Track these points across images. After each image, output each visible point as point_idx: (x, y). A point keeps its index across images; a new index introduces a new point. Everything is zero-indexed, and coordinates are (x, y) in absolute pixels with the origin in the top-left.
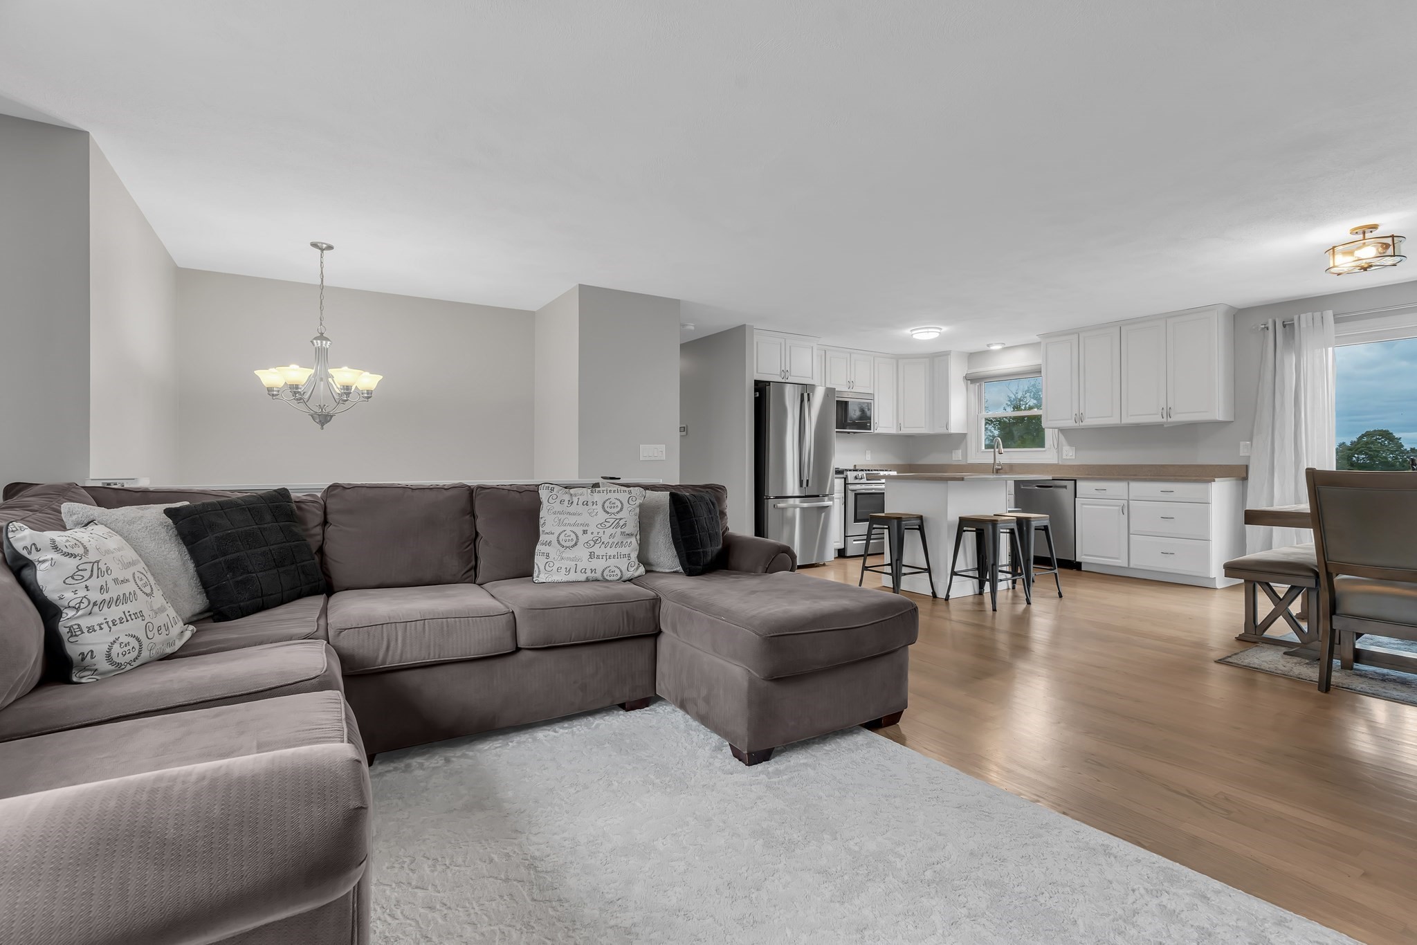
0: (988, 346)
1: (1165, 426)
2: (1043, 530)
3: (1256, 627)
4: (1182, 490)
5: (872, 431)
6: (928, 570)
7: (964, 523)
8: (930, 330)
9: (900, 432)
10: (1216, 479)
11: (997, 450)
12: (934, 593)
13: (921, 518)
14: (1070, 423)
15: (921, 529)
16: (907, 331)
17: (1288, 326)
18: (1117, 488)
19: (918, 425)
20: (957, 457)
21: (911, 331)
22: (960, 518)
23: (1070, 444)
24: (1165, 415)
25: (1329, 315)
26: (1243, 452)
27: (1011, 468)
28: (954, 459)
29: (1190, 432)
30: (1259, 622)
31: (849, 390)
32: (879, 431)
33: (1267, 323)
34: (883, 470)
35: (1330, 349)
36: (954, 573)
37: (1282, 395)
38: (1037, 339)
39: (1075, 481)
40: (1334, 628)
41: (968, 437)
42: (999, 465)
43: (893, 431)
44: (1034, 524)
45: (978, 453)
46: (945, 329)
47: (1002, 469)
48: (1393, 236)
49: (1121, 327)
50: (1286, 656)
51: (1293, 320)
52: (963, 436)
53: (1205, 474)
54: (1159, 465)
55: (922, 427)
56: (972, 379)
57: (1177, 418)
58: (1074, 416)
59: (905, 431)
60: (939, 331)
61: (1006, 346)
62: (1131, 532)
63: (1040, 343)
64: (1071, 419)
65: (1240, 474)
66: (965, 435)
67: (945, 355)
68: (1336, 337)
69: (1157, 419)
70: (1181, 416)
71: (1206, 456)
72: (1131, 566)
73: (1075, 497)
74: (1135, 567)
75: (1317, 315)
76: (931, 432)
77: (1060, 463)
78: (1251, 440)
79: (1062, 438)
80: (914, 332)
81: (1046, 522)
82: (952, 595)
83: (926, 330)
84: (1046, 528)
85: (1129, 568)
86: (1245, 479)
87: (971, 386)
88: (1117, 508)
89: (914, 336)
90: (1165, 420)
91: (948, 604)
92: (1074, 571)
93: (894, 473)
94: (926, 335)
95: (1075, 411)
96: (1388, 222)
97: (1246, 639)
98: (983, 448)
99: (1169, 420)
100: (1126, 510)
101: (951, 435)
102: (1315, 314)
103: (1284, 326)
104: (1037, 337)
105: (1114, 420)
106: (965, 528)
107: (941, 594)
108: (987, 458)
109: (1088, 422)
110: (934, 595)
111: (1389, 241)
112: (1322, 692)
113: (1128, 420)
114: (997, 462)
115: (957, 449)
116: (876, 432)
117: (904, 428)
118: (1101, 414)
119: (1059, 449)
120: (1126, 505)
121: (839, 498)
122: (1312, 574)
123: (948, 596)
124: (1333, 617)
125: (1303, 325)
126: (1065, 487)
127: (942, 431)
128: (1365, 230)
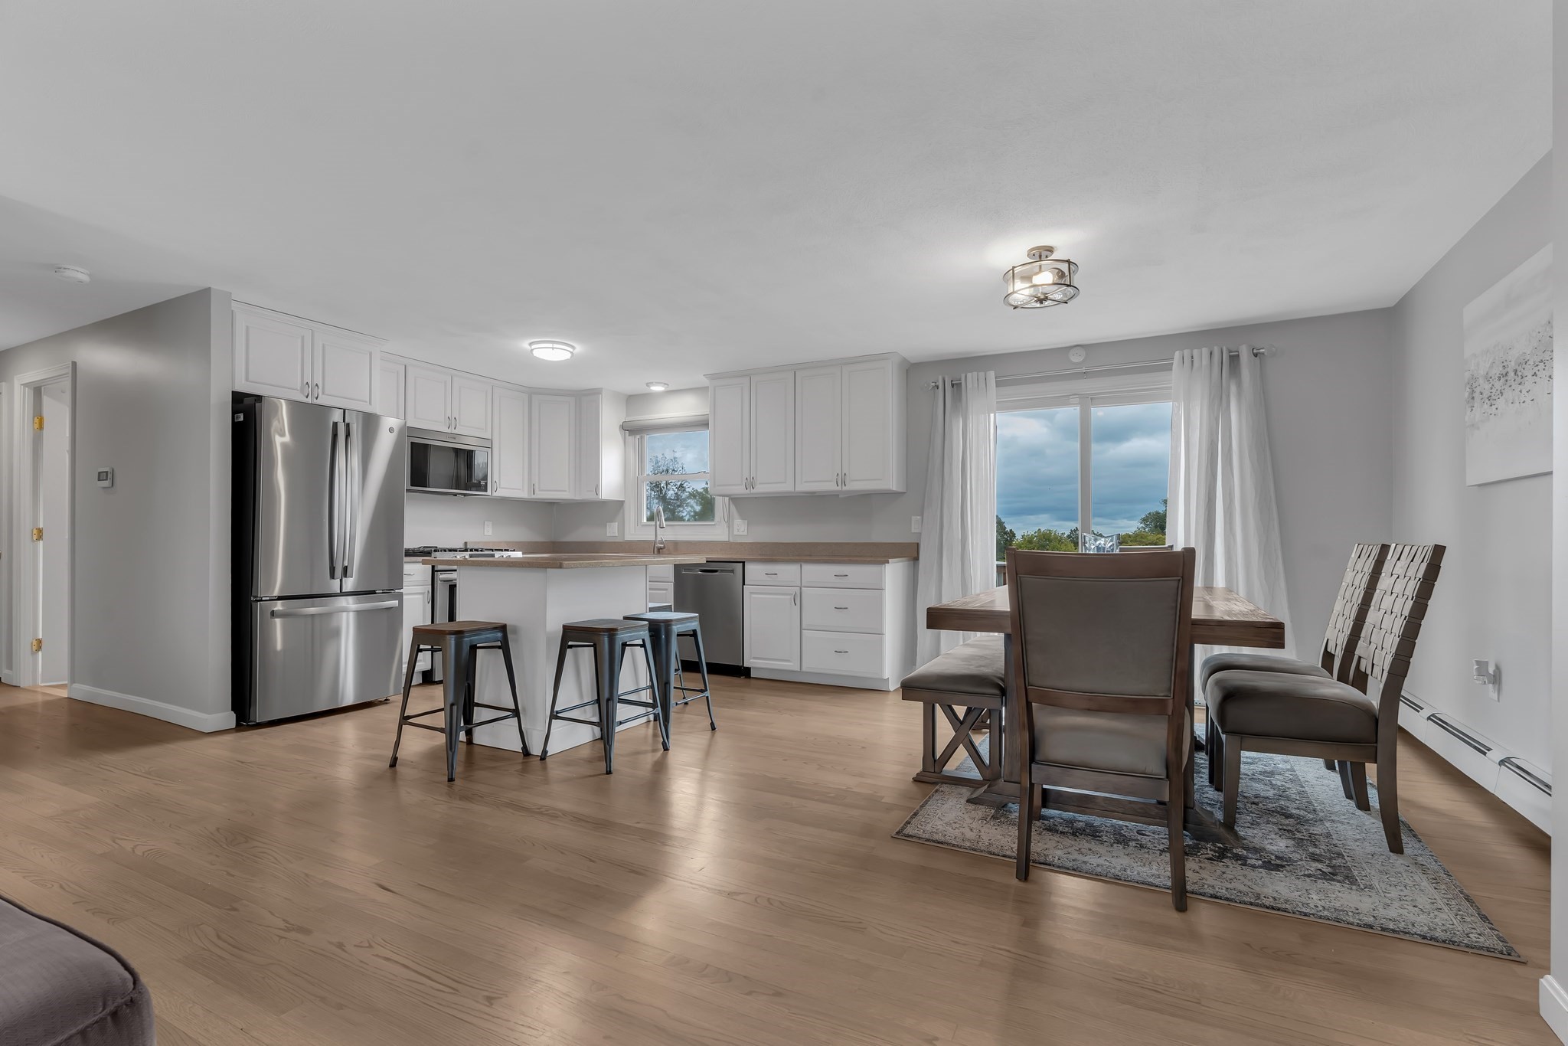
0: (648, 384)
1: (841, 496)
2: (690, 635)
3: (935, 761)
4: (858, 573)
5: (489, 493)
6: (516, 713)
7: (573, 635)
8: (555, 346)
9: (533, 497)
10: (890, 560)
11: (658, 523)
12: (525, 748)
13: (503, 628)
14: (740, 490)
15: (505, 647)
16: (525, 345)
17: (956, 385)
18: (788, 571)
19: (560, 487)
20: (612, 532)
21: (531, 344)
22: (564, 626)
23: (743, 517)
24: (840, 483)
25: (992, 374)
26: (915, 529)
27: (676, 547)
28: (608, 535)
29: (865, 503)
30: (938, 755)
31: (449, 431)
32: (500, 493)
33: (938, 381)
34: (507, 550)
35: (992, 415)
36: (554, 715)
37: (951, 464)
38: (706, 382)
39: (744, 563)
40: (1033, 782)
41: (626, 505)
42: (661, 542)
43: (524, 494)
44: (676, 629)
45: (636, 526)
46: (579, 348)
47: (664, 547)
48: (1068, 262)
49: (796, 372)
50: (972, 807)
51: (960, 380)
52: (620, 504)
53: (876, 554)
54: (833, 543)
55: (565, 491)
56: (632, 430)
57: (854, 486)
58: (744, 481)
59: (540, 495)
60: (571, 350)
61: (670, 389)
62: (804, 627)
63: (708, 387)
64: (741, 485)
65: (911, 553)
66: (621, 503)
67: (595, 393)
68: (997, 402)
69: (831, 487)
70: (858, 484)
71: (881, 533)
72: (804, 669)
73: (744, 584)
74: (808, 670)
75: (982, 374)
76: (578, 498)
77: (731, 540)
78: (922, 515)
79: (733, 508)
80: (534, 347)
81: (695, 625)
82: (552, 749)
83: (550, 345)
84: (694, 634)
85: (801, 672)
86: (916, 559)
87: (630, 439)
88: (789, 597)
89: (536, 353)
90: (839, 488)
91: (545, 768)
92: (741, 680)
93: (519, 554)
94: (552, 352)
95: (746, 475)
96: (1065, 241)
97: (925, 779)
98: (645, 521)
99: (844, 488)
100: (798, 600)
101: (605, 503)
102: (980, 373)
103: (953, 386)
104: (704, 378)
105: (787, 487)
106: (570, 643)
107: (536, 750)
108: (648, 535)
109: (760, 489)
110: (526, 752)
111: (1064, 267)
112: (1020, 880)
113: (803, 487)
114: (659, 539)
115: (612, 521)
116: (495, 494)
117: (540, 490)
118: (773, 481)
119: (730, 526)
120: (798, 594)
121: (423, 593)
122: (997, 692)
123: (545, 752)
124: (1033, 765)
125: (970, 386)
126: (732, 571)
127: (589, 496)
128: (1042, 253)
